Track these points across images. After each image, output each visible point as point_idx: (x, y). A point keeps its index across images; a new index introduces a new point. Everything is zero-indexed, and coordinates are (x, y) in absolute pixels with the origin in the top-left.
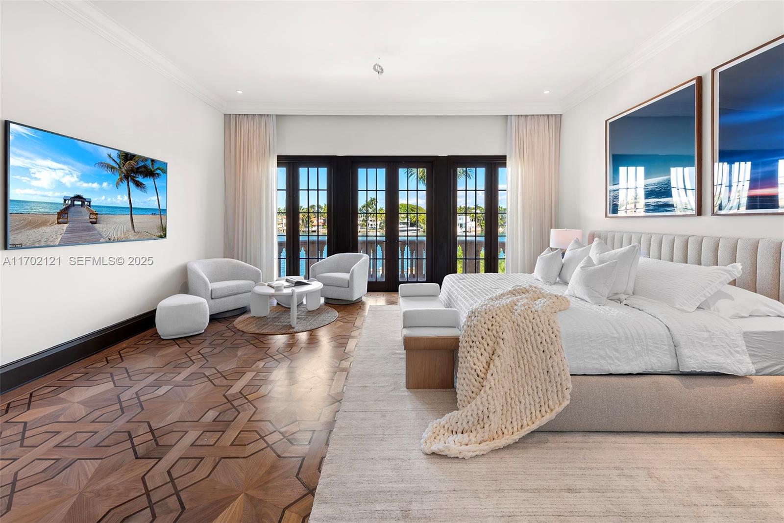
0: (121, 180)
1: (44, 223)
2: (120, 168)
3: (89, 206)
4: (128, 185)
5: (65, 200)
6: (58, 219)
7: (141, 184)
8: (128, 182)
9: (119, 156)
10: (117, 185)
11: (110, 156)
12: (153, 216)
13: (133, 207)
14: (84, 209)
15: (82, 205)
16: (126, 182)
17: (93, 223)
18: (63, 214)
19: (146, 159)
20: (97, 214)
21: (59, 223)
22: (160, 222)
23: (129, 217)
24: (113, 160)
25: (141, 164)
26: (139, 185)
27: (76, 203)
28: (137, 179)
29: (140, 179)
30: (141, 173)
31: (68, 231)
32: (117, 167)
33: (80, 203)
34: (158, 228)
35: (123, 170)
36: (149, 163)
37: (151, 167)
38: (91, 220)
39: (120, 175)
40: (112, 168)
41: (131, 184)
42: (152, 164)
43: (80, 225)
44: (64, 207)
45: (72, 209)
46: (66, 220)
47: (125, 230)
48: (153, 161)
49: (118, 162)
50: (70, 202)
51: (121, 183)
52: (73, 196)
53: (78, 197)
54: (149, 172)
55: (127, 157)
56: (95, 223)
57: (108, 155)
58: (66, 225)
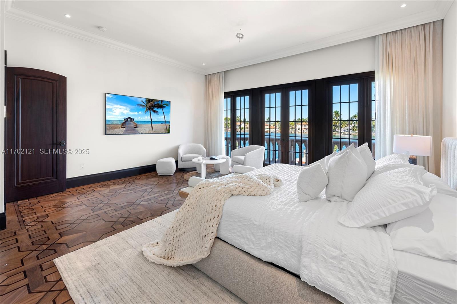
0: (147, 110)
1: (117, 128)
2: (147, 105)
3: (134, 121)
4: (150, 112)
5: (124, 119)
6: (122, 126)
7: (156, 111)
8: (150, 111)
9: (146, 101)
10: (145, 112)
11: (142, 101)
12: (162, 125)
13: (152, 121)
14: (132, 122)
15: (131, 121)
16: (149, 111)
17: (135, 127)
18: (124, 124)
19: (159, 101)
20: (137, 124)
21: (122, 127)
22: (166, 127)
23: (151, 125)
24: (144, 103)
25: (156, 103)
26: (155, 112)
27: (128, 120)
28: (154, 109)
29: (156, 109)
30: (156, 107)
31: (126, 130)
32: (145, 105)
33: (130, 120)
35: (148, 106)
36: (160, 102)
37: (161, 104)
38: (134, 126)
39: (146, 108)
40: (143, 106)
41: (151, 112)
42: (162, 103)
43: (130, 128)
44: (124, 122)
45: (127, 122)
46: (125, 126)
47: (149, 130)
48: (162, 101)
49: (146, 103)
50: (126, 120)
51: (147, 112)
52: (127, 117)
53: (129, 118)
54: (160, 107)
55: (149, 101)
56: (136, 127)
58: (125, 128)
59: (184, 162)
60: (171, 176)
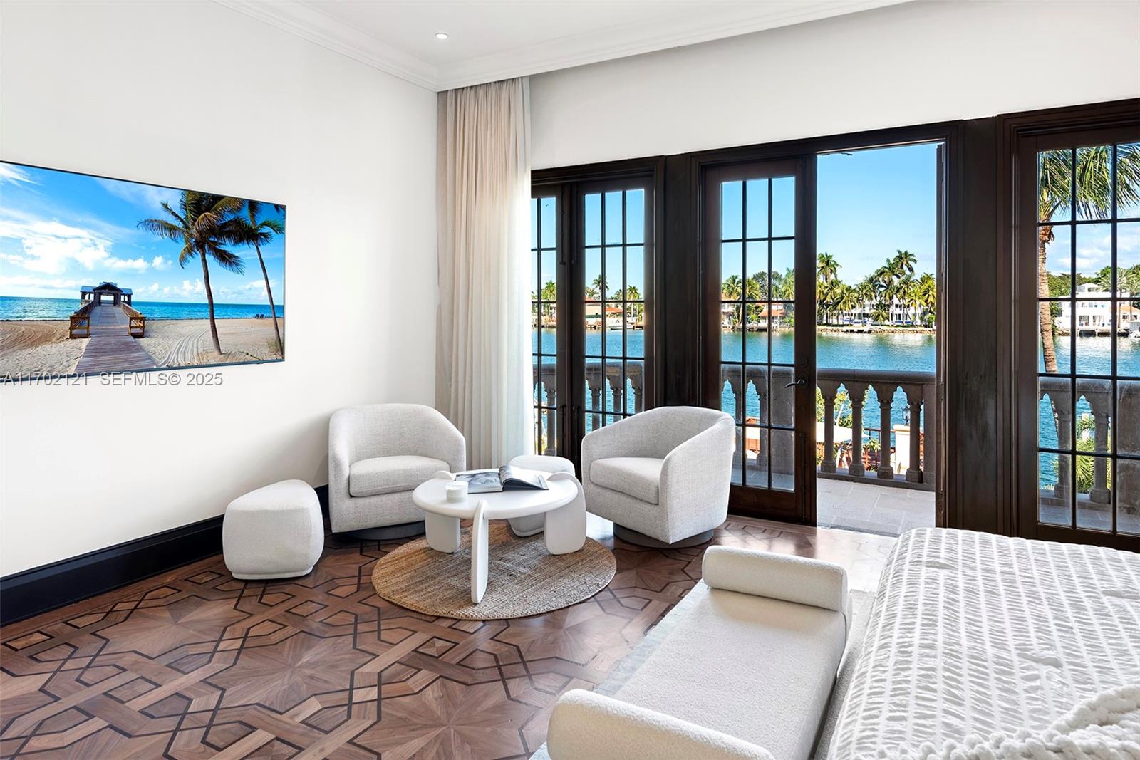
0: (189, 251)
1: (46, 338)
2: (187, 227)
3: (129, 303)
4: (204, 260)
5: (84, 294)
6: (72, 328)
7: (231, 256)
8: (204, 255)
9: (184, 206)
10: (183, 260)
11: (165, 206)
12: (260, 321)
13: (214, 302)
14: (119, 310)
15: (116, 303)
16: (198, 256)
17: (135, 336)
18: (81, 320)
19: (239, 203)
20: (143, 319)
21: (73, 337)
22: (274, 331)
23: (208, 322)
24: (173, 213)
25: (229, 217)
26: (226, 258)
27: (104, 298)
28: (222, 248)
29: (228, 247)
30: (229, 235)
31: (91, 352)
32: (181, 225)
33: (111, 298)
34: (270, 346)
35: (193, 231)
36: (245, 214)
37: (249, 222)
38: (134, 331)
39: (187, 241)
40: (172, 229)
41: (210, 258)
42: (253, 216)
43: (112, 340)
44: (81, 307)
45: (98, 309)
46: (85, 332)
47: (201, 350)
48: (253, 206)
49: (183, 217)
50: (92, 296)
51: (189, 258)
52: (98, 286)
53: (108, 288)
54: (249, 235)
55: (200, 203)
56: (141, 336)
57: (163, 204)
58: (86, 341)
59: (360, 502)
60: (300, 582)
